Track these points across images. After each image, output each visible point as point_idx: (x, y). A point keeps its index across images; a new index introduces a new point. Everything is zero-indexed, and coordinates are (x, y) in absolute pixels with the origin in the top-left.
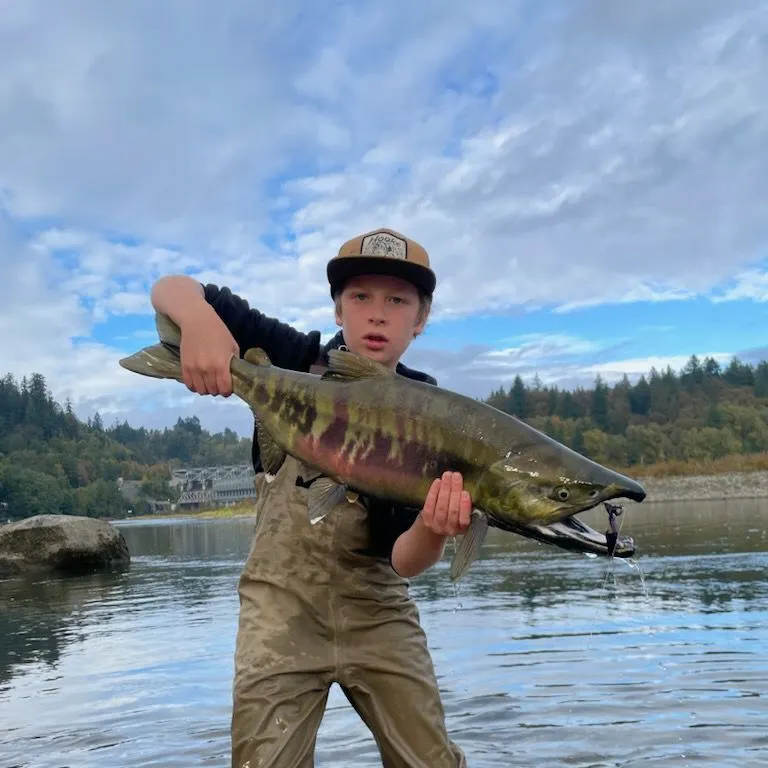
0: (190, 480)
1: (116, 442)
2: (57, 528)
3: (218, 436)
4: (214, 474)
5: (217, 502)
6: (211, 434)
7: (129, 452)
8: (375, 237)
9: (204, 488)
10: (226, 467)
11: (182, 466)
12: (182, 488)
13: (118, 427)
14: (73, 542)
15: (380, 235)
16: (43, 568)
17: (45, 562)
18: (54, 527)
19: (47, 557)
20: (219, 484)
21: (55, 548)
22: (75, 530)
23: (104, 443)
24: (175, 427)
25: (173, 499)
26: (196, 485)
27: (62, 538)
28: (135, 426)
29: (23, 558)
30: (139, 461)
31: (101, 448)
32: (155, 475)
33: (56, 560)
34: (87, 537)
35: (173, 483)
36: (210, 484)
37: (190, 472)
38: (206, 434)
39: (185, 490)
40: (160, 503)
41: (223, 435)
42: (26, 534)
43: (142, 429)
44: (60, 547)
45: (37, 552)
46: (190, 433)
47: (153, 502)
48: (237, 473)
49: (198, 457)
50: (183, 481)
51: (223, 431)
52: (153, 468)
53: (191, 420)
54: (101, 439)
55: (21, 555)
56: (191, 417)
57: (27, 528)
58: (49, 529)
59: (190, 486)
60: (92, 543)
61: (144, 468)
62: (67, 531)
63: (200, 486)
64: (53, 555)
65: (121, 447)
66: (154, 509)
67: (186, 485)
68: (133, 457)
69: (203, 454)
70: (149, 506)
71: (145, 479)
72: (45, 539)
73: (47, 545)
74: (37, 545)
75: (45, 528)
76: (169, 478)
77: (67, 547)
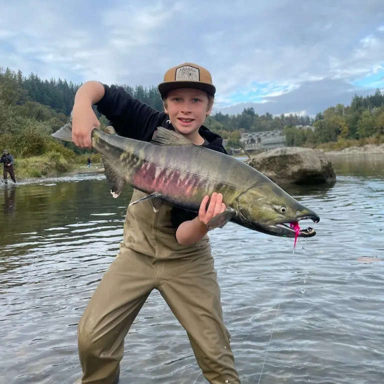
0: (250, 139)
1: (216, 121)
2: (296, 155)
3: (263, 117)
4: (261, 135)
5: (263, 149)
6: (260, 116)
7: (222, 126)
8: (182, 68)
9: (256, 142)
10: (267, 132)
11: (246, 132)
12: (246, 142)
13: (217, 114)
14: (307, 165)
15: (185, 67)
16: (289, 182)
17: (289, 177)
18: (294, 155)
19: (290, 174)
20: (264, 140)
21: (295, 168)
22: (308, 157)
23: (211, 122)
24: (243, 113)
25: (243, 148)
26: (253, 141)
27: (299, 162)
28: (224, 114)
29: (275, 174)
30: (226, 129)
31: (210, 124)
32: (233, 136)
33: (296, 176)
34: (314, 162)
35: (242, 140)
36: (259, 140)
37: (249, 135)
38: (257, 116)
39: (247, 143)
40: (236, 150)
41: (266, 116)
42: (277, 160)
43: (227, 115)
44: (299, 168)
45: (283, 170)
46: (250, 116)
47: (232, 149)
48: (273, 135)
49: (253, 127)
50: (246, 139)
51: (265, 114)
52: (233, 133)
53: (250, 109)
54: (210, 120)
55: (273, 172)
56: (250, 108)
57: (276, 155)
58: (291, 156)
59: (250, 142)
60: (318, 166)
61: (229, 133)
62: (303, 157)
63: (255, 142)
64: (294, 173)
65: (219, 124)
66: (233, 153)
67: (248, 141)
68: (224, 128)
69: (256, 126)
70: (231, 151)
71: (229, 138)
72: (288, 162)
73: (290, 166)
74: (284, 166)
75: (288, 155)
76: (240, 138)
77: (304, 168)
